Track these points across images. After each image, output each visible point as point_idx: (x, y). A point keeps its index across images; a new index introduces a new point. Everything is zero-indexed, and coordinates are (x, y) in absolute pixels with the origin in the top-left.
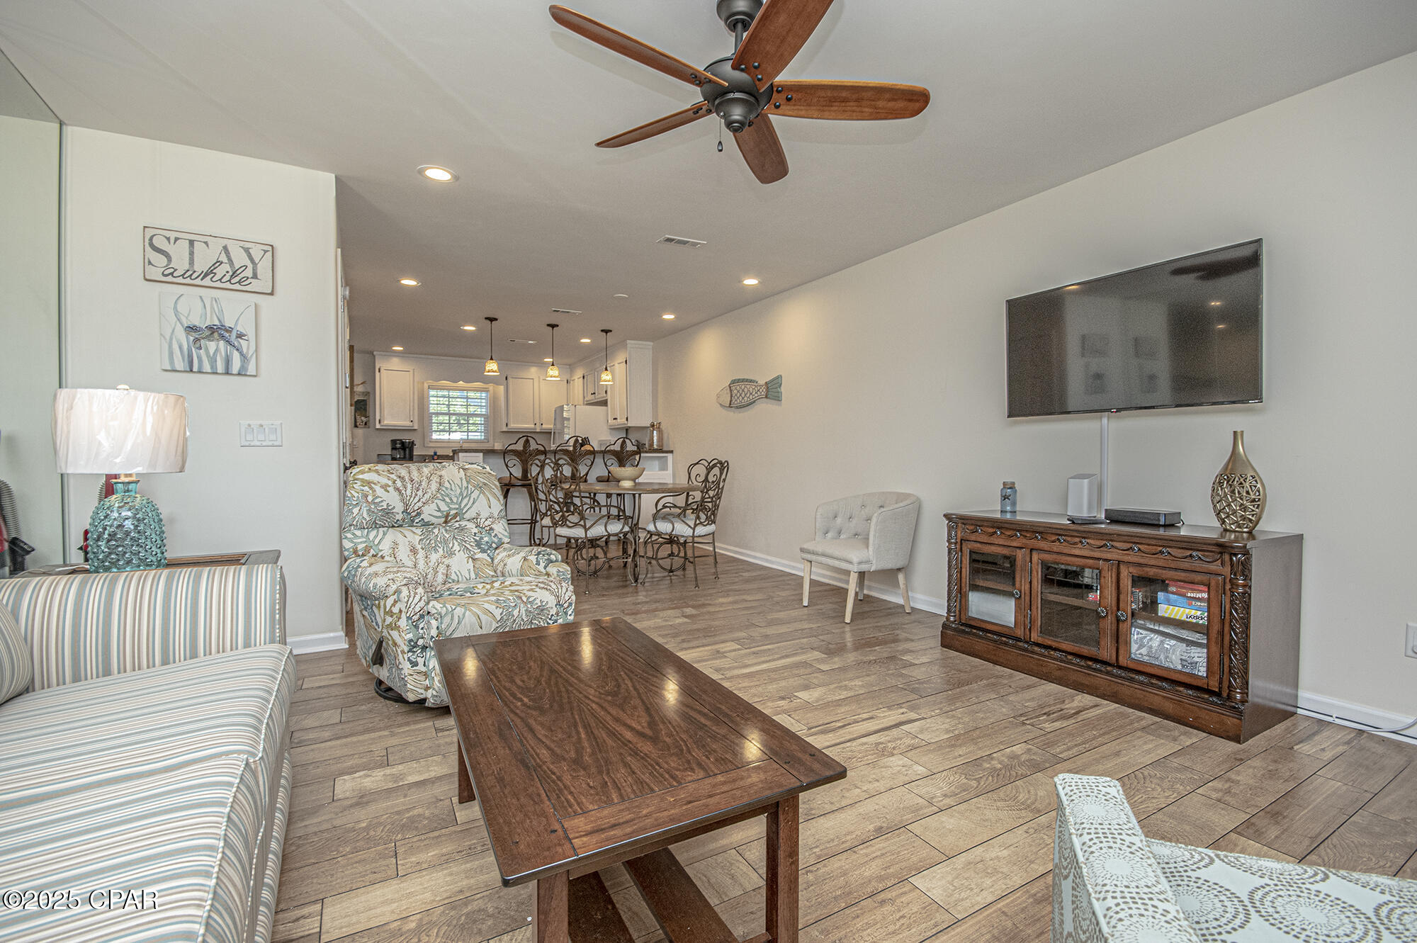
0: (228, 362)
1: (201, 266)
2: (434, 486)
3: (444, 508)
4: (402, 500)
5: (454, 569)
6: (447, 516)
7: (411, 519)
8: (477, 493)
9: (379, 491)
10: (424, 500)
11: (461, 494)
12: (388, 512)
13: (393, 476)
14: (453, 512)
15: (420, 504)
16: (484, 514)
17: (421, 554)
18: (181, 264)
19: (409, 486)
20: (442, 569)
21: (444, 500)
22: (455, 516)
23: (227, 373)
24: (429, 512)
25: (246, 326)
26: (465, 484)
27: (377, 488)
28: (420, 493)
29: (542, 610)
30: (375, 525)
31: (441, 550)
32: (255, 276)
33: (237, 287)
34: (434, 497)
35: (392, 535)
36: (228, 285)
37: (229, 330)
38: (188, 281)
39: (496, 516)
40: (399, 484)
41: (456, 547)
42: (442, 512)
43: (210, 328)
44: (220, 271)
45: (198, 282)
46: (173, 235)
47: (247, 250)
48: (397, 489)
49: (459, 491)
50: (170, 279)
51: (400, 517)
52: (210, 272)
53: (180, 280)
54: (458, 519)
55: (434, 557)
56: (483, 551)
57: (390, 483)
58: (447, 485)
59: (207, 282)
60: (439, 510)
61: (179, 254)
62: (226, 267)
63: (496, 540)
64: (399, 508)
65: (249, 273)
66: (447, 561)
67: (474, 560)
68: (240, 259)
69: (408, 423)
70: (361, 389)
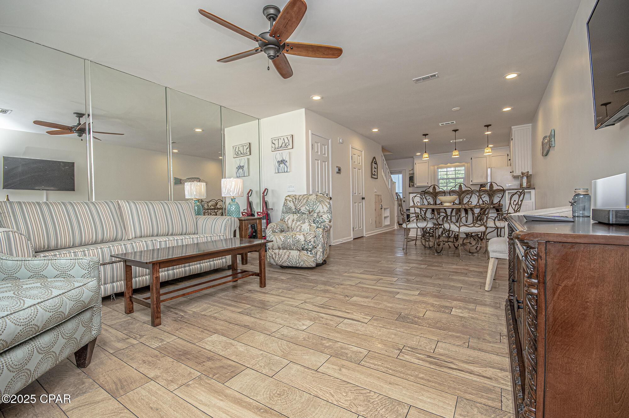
0: (284, 169)
1: (280, 145)
2: (305, 201)
3: (308, 208)
4: (294, 205)
5: (303, 228)
6: (309, 211)
7: (297, 211)
8: (319, 203)
9: (288, 202)
10: (301, 205)
11: (313, 204)
12: (290, 209)
13: (293, 198)
14: (311, 210)
15: (300, 207)
16: (322, 211)
17: (295, 221)
18: (277, 146)
19: (297, 201)
20: (299, 227)
21: (307, 206)
22: (312, 211)
23: (284, 172)
24: (303, 209)
25: (287, 159)
26: (315, 200)
27: (288, 201)
28: (300, 203)
30: (287, 212)
31: (301, 221)
32: (289, 145)
33: (286, 148)
34: (304, 205)
35: (291, 216)
36: (284, 149)
37: (284, 161)
38: (278, 150)
39: (325, 212)
40: (294, 200)
41: (307, 221)
42: (307, 210)
43: (281, 161)
44: (283, 145)
45: (280, 149)
46: (275, 139)
47: (287, 138)
48: (293, 202)
49: (312, 203)
50: (275, 150)
51: (294, 210)
52: (282, 146)
53: (277, 150)
54: (313, 212)
55: (298, 223)
56: (314, 223)
57: (292, 200)
58: (309, 201)
59: (281, 149)
60: (306, 209)
61: (276, 142)
62: (284, 144)
63: (321, 220)
64: (293, 208)
65: (288, 144)
66: (301, 225)
67: (310, 226)
68: (286, 141)
69: (427, 184)
70: (411, 172)
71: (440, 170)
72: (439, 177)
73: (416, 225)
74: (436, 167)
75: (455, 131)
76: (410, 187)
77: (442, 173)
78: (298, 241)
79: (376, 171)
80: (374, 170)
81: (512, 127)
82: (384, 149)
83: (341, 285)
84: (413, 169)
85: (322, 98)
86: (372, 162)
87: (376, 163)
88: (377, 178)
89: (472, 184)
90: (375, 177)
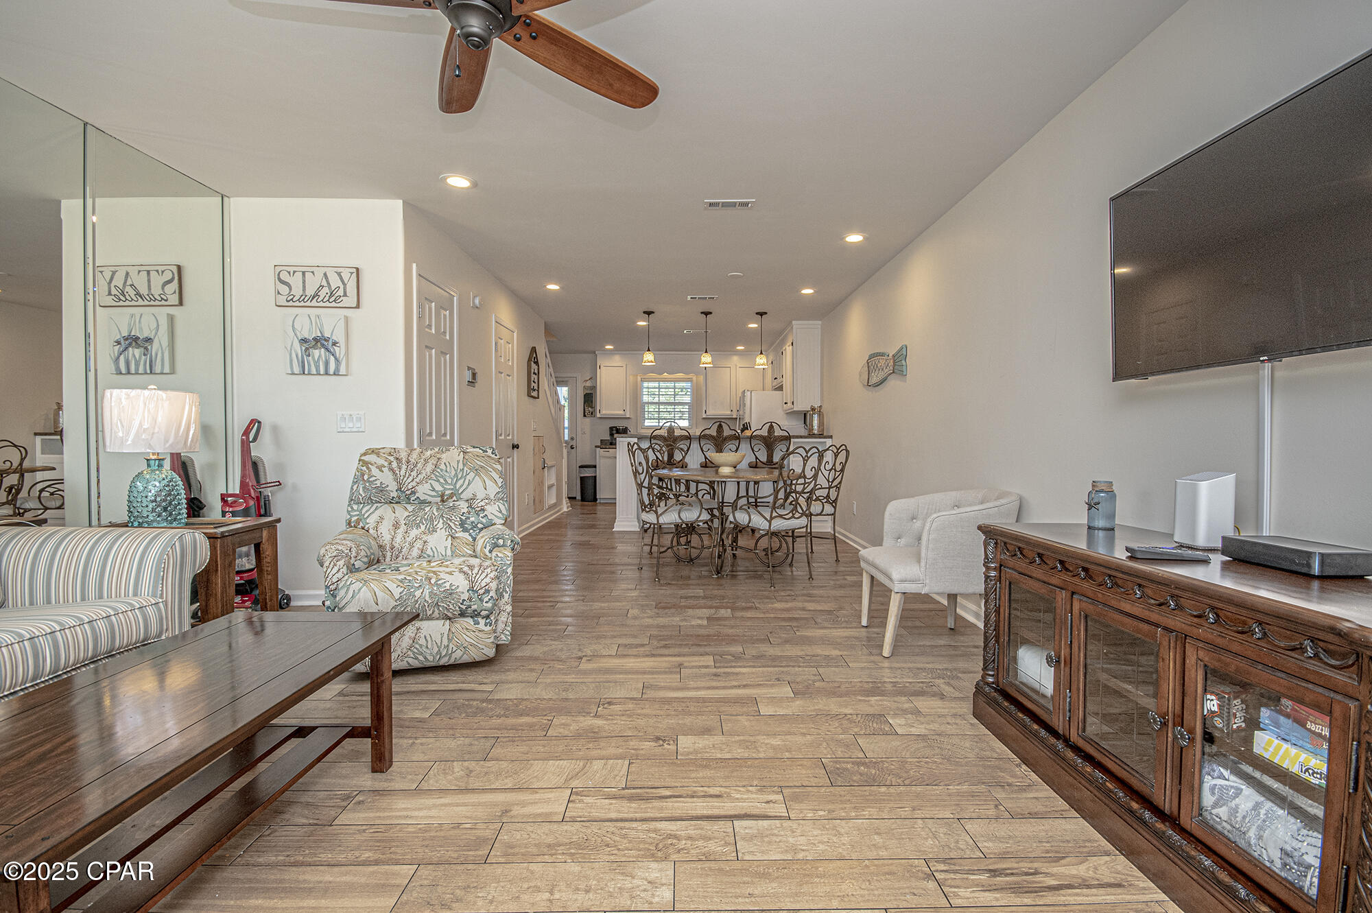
0: (327, 364)
1: (310, 291)
2: (430, 467)
3: (439, 488)
4: (396, 480)
5: (431, 545)
6: (442, 496)
7: (405, 496)
8: (472, 474)
9: (375, 471)
10: (418, 480)
11: (456, 475)
12: (382, 490)
13: (392, 458)
14: (448, 492)
15: (414, 484)
16: (480, 495)
17: (403, 528)
18: (298, 291)
19: (404, 467)
20: (419, 544)
21: (438, 481)
22: (451, 496)
23: (327, 373)
24: (423, 491)
25: (339, 336)
26: (461, 466)
27: (373, 468)
28: (414, 474)
29: (451, 594)
30: (370, 501)
31: (423, 527)
32: (345, 295)
33: (334, 304)
34: (428, 478)
35: (385, 511)
36: (328, 304)
37: (327, 340)
38: (302, 304)
39: (492, 497)
40: (394, 465)
41: (440, 525)
42: (437, 492)
43: (315, 339)
44: (322, 293)
45: (308, 304)
46: (291, 269)
47: (339, 274)
48: (392, 470)
49: (453, 473)
50: (291, 303)
51: (395, 494)
52: (316, 295)
53: (297, 304)
54: (455, 498)
55: (414, 532)
56: (465, 530)
57: (386, 464)
58: (443, 466)
59: (314, 303)
60: (434, 490)
61: (296, 281)
62: (326, 290)
63: (484, 520)
64: (393, 486)
65: (341, 292)
66: (425, 538)
67: (453, 538)
68: (335, 282)
69: (622, 412)
70: (588, 384)
71: (645, 384)
72: (645, 399)
73: (677, 516)
74: (639, 378)
75: (707, 314)
76: (585, 416)
77: (651, 391)
78: (450, 593)
79: (536, 381)
80: (533, 377)
81: (794, 322)
82: (549, 330)
83: (610, 703)
84: (593, 378)
85: (475, 185)
86: (529, 360)
87: (537, 363)
88: (538, 398)
89: (704, 418)
90: (534, 394)
